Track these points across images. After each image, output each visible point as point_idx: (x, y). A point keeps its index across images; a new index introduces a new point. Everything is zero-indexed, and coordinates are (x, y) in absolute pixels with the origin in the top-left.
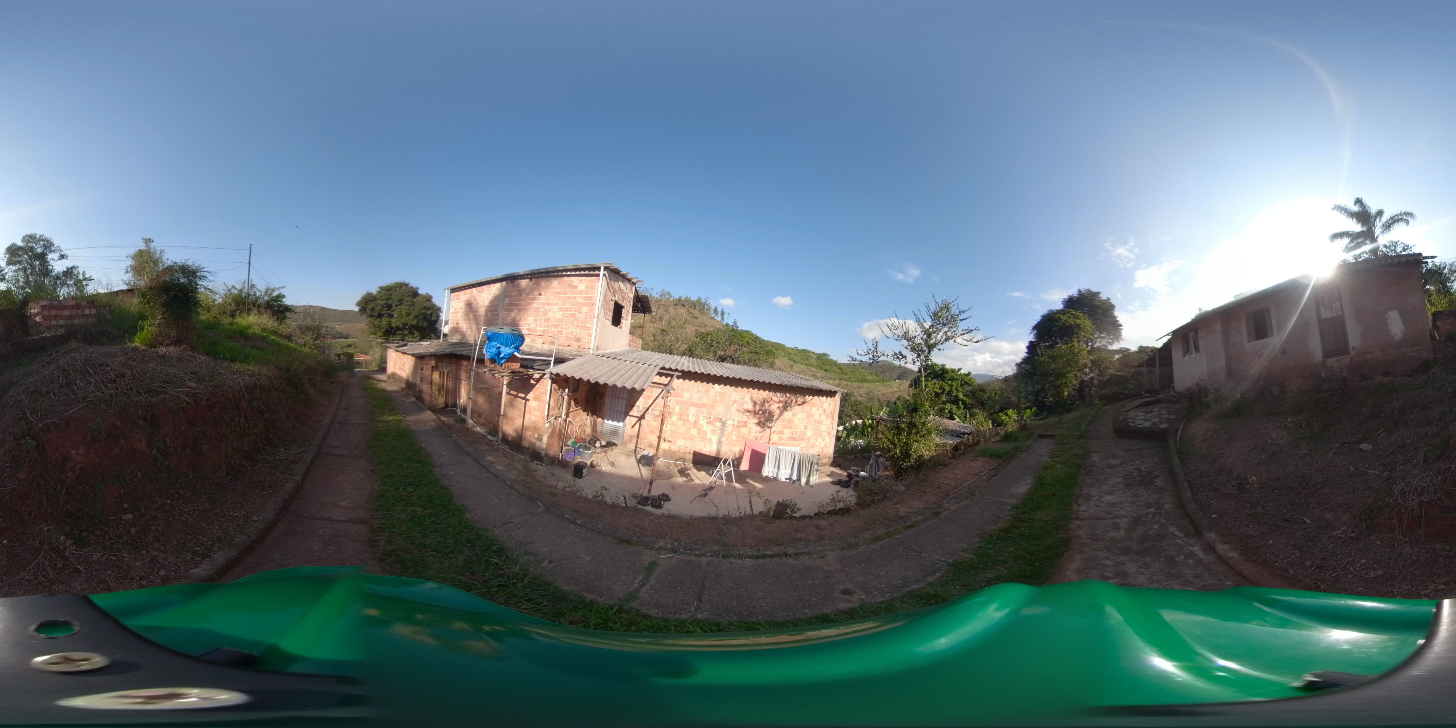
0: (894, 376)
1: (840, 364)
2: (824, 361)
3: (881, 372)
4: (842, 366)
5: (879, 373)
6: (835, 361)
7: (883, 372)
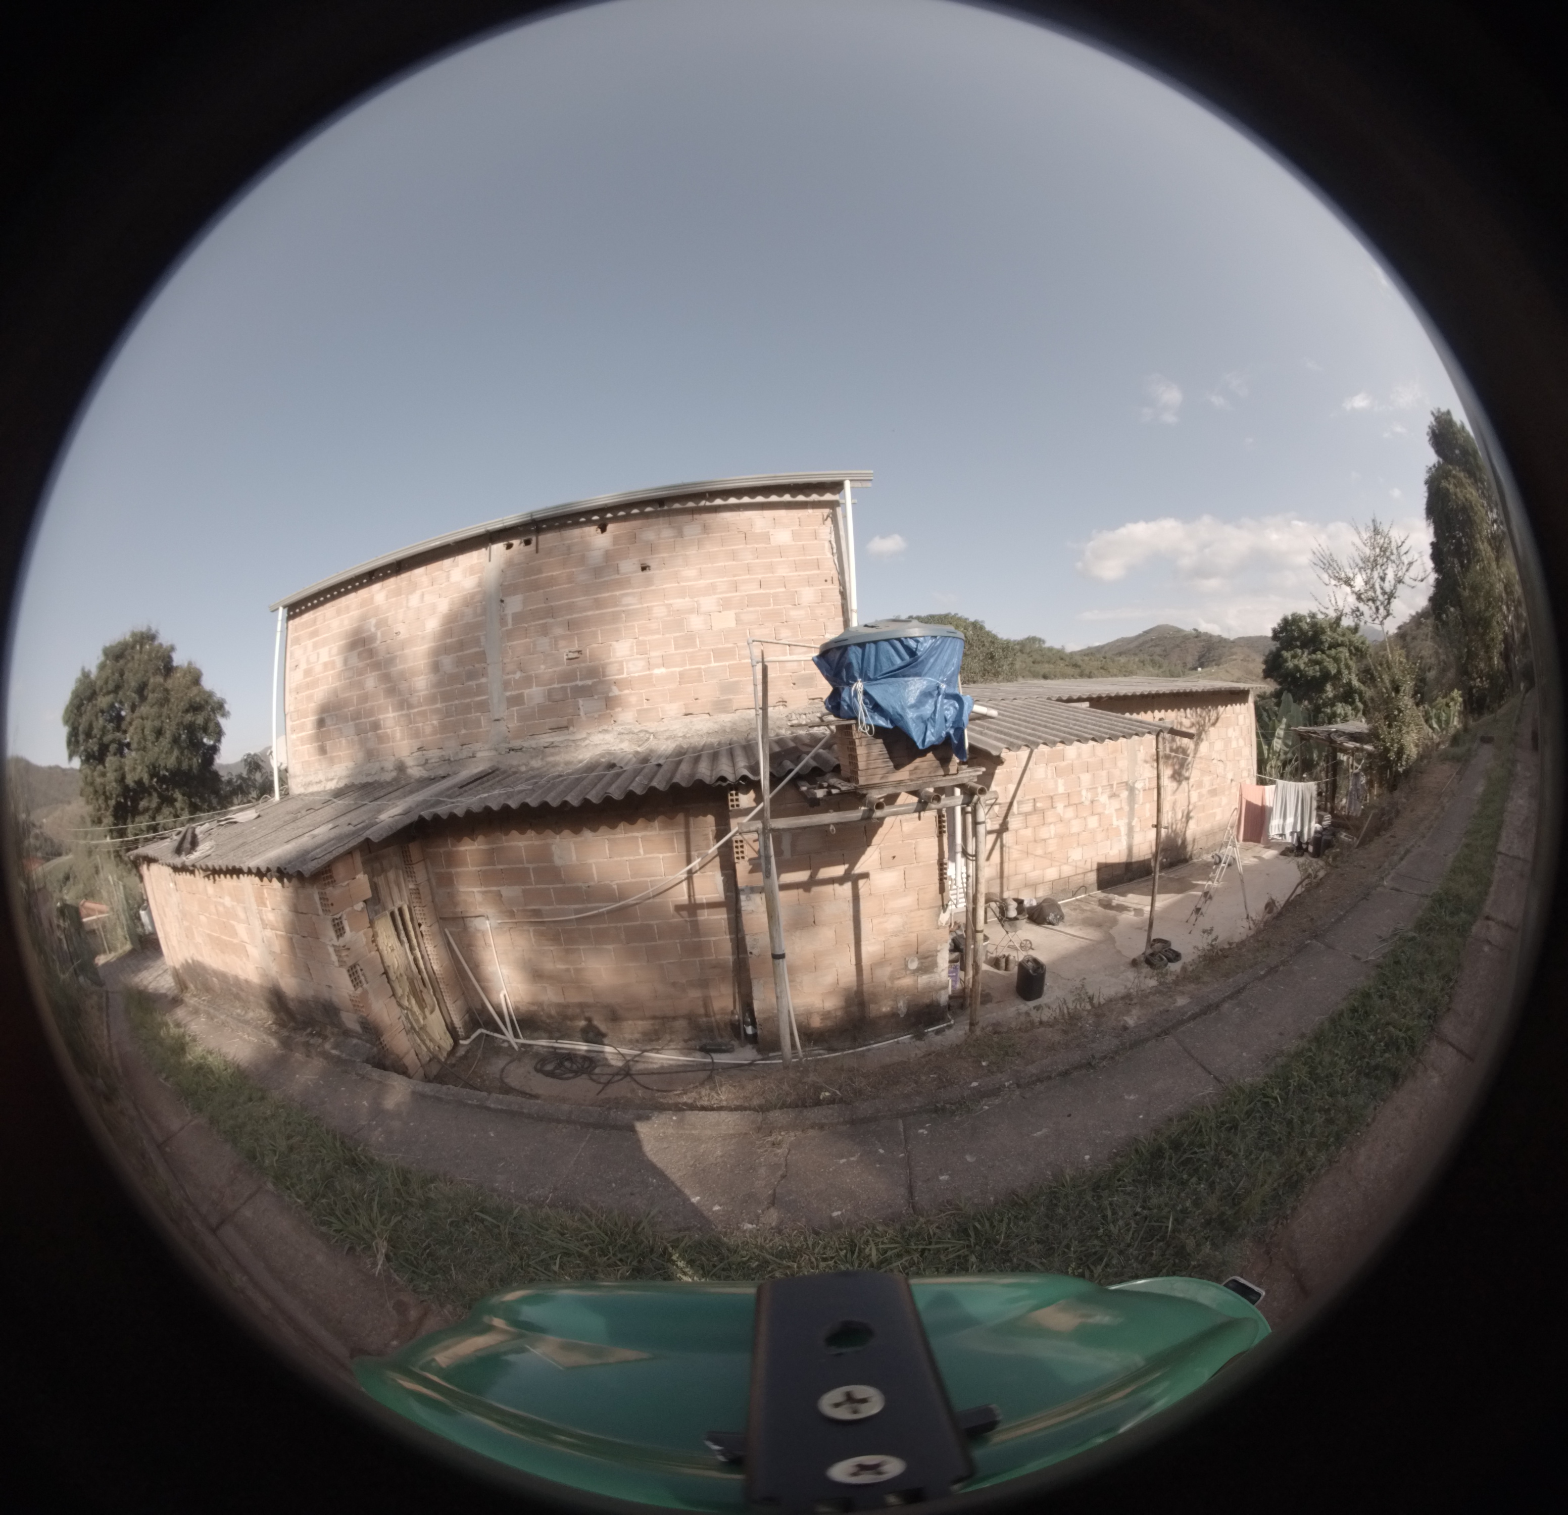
0: (1191, 660)
1: (1072, 654)
2: (1037, 657)
3: (1160, 656)
4: (1078, 659)
5: (1157, 658)
6: (1059, 651)
7: (1165, 655)
